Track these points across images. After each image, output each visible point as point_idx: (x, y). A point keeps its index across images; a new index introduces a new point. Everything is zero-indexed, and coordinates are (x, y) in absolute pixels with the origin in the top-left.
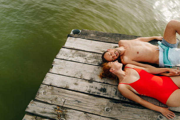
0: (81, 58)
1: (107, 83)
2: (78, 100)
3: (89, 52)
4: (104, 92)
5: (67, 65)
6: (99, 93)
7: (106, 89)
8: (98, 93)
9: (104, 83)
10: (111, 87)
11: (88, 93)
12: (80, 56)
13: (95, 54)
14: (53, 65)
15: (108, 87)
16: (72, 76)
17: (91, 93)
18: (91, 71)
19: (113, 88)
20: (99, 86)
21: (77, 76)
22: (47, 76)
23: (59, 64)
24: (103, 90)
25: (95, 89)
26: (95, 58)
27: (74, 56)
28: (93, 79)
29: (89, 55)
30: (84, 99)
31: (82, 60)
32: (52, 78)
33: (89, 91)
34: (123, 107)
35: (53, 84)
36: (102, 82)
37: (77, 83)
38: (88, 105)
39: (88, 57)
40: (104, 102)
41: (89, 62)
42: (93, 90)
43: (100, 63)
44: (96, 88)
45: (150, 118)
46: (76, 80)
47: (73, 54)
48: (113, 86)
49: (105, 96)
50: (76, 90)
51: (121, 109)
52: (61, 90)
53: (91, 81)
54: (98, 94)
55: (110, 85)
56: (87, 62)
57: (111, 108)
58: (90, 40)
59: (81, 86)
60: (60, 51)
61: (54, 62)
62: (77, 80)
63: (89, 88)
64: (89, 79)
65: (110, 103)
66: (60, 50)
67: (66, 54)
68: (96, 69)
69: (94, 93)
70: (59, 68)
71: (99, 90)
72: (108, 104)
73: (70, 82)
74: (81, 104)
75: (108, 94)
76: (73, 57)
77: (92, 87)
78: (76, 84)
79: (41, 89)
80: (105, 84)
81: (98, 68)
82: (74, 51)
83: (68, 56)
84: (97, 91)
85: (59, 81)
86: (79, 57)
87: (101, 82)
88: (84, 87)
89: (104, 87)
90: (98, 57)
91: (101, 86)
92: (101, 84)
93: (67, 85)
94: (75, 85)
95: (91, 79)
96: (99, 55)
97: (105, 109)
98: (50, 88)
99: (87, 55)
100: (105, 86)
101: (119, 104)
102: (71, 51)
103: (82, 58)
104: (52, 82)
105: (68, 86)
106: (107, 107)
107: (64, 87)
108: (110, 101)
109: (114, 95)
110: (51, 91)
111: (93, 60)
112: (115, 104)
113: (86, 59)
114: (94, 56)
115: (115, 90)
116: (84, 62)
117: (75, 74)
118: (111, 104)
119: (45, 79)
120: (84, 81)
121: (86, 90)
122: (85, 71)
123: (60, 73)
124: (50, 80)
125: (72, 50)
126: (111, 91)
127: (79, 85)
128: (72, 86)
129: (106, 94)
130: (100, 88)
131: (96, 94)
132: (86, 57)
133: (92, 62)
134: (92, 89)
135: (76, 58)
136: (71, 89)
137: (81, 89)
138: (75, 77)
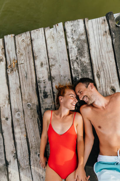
0: (76, 52)
1: (54, 96)
2: (28, 75)
3: (89, 58)
4: (44, 96)
5: (59, 42)
6: (41, 93)
7: (47, 97)
8: (41, 91)
9: (53, 93)
10: (51, 102)
11: (38, 81)
12: (79, 49)
13: (89, 67)
14: (54, 26)
15: (51, 99)
16: (49, 55)
17: (38, 84)
18: (62, 73)
19: (52, 104)
20: (48, 89)
21: (51, 60)
22: (39, 30)
23: (58, 33)
24: (46, 95)
25: (43, 86)
26: (82, 70)
27: (75, 42)
28: (53, 80)
29: (86, 60)
30: (30, 80)
31: (73, 55)
32: (39, 37)
33: (39, 81)
34: (36, 119)
35: (33, 42)
36: (54, 91)
37: (44, 65)
38: (27, 86)
39: (80, 60)
40: (35, 101)
41: (73, 65)
42: (42, 85)
43: (78, 79)
44: (45, 87)
45: (35, 145)
46: (46, 62)
47: (79, 40)
48: (53, 103)
49: (41, 98)
50: (36, 68)
51: (34, 118)
52: (30, 54)
53: (51, 78)
54: (39, 92)
55: (53, 101)
56: (73, 63)
57: (31, 109)
58: (112, 49)
59: (42, 71)
60: (76, 21)
61: (58, 25)
62: (47, 64)
63: (42, 79)
64: (52, 75)
65: (36, 106)
66: (78, 20)
67: (75, 31)
68: (66, 78)
69: (40, 87)
70: (53, 36)
71: (44, 90)
72: (34, 104)
73: (41, 58)
74: (26, 80)
75: (43, 101)
76: (73, 42)
77: (44, 83)
78: (42, 64)
79: (25, 35)
80: (52, 95)
81: (69, 80)
82: (84, 37)
83: (72, 35)
84: (42, 89)
85: (39, 46)
86: (76, 49)
87: (54, 89)
88: (42, 75)
89: (49, 95)
90: (86, 72)
91: (49, 91)
92: (51, 90)
93: (38, 56)
94: (40, 64)
95: (53, 77)
96: (89, 73)
97: (29, 103)
98: (29, 42)
99: (84, 57)
100: (51, 95)
101: (38, 115)
102: (82, 35)
103: (76, 54)
104: (35, 40)
105: (37, 58)
106: (31, 105)
107: (34, 55)
108: (37, 105)
109: (44, 108)
110: (26, 45)
111: (78, 68)
112: (36, 111)
113: (77, 58)
114: (85, 66)
115: (50, 107)
116: (71, 59)
117: (53, 57)
118: (35, 108)
119: (35, 30)
120: (48, 71)
121: (39, 78)
122: (60, 66)
123: (48, 42)
124: (37, 35)
125: (85, 34)
126: (48, 103)
127: (42, 68)
128: (38, 62)
129: (42, 99)
130: (46, 91)
131: (39, 90)
132: (79, 58)
133: (76, 68)
134: (43, 83)
135: (74, 46)
136: (35, 63)
137: (39, 72)
138: (50, 60)
